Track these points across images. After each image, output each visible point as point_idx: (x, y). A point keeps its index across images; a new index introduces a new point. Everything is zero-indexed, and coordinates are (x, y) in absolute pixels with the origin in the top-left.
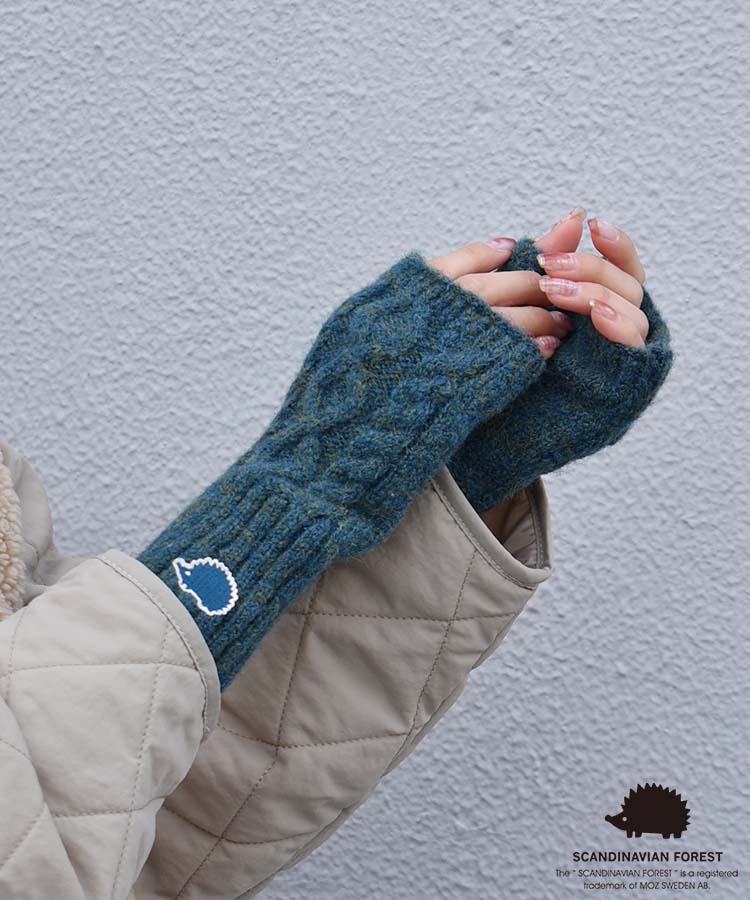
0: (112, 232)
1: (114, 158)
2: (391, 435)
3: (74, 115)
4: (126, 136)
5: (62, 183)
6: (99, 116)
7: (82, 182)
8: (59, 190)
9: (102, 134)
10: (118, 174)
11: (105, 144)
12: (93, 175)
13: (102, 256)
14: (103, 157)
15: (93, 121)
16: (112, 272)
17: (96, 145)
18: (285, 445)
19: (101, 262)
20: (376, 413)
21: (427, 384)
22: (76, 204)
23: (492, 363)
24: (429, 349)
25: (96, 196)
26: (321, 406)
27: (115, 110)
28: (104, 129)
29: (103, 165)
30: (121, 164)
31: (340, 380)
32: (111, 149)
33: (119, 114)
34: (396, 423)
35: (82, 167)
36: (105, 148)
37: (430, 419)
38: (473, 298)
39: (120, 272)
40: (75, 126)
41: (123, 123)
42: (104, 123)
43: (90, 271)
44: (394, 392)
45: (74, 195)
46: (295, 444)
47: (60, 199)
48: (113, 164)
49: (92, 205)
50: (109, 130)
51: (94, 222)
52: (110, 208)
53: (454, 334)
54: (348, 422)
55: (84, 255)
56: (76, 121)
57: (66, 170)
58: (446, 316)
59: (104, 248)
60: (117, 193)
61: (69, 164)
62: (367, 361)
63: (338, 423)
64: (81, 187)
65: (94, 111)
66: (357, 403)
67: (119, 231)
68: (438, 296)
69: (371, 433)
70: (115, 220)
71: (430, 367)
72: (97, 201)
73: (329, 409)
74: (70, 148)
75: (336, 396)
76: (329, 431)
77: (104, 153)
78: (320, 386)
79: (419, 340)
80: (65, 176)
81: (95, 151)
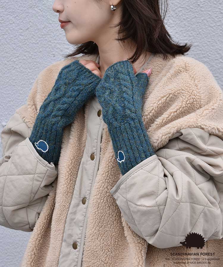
0: (202, 45)
1: (203, 29)
2: (70, 99)
3: (193, 20)
4: (205, 24)
5: (191, 35)
6: (199, 20)
7: (195, 34)
8: (190, 36)
9: (200, 24)
10: (203, 32)
11: (201, 26)
12: (198, 33)
13: (200, 50)
14: (200, 29)
15: (198, 21)
16: (203, 54)
17: (198, 26)
18: (47, 104)
19: (200, 52)
20: (66, 95)
21: (77, 88)
22: (194, 39)
23: (92, 82)
24: (78, 80)
25: (199, 37)
26: (55, 94)
27: (203, 18)
28: (200, 22)
29: (200, 30)
30: (204, 30)
31: (60, 88)
32: (202, 27)
33: (204, 19)
34: (71, 97)
35: (195, 31)
36: (200, 27)
37: (78, 95)
38: (88, 69)
39: (205, 54)
40: (194, 22)
41: (205, 21)
42: (200, 21)
43: (197, 54)
44: (70, 90)
45: (194, 37)
46: (49, 103)
47: (190, 38)
48: (203, 30)
49: (198, 39)
50: (201, 23)
51: (198, 43)
52: (202, 40)
53: (84, 77)
54: (60, 98)
55: (196, 51)
56: (194, 21)
57: (192, 32)
58: (82, 73)
59: (201, 49)
60: (203, 37)
61: (192, 30)
62: (65, 84)
63: (58, 98)
64: (195, 36)
65: (198, 19)
66: (62, 93)
67: (204, 45)
68: (80, 69)
69: (65, 99)
70: (203, 43)
71: (78, 84)
72: (199, 39)
73: (57, 95)
74: (193, 27)
75: (58, 92)
76: (56, 100)
77: (200, 28)
78: (55, 90)
79: (76, 78)
80: (191, 33)
81: (198, 28)
